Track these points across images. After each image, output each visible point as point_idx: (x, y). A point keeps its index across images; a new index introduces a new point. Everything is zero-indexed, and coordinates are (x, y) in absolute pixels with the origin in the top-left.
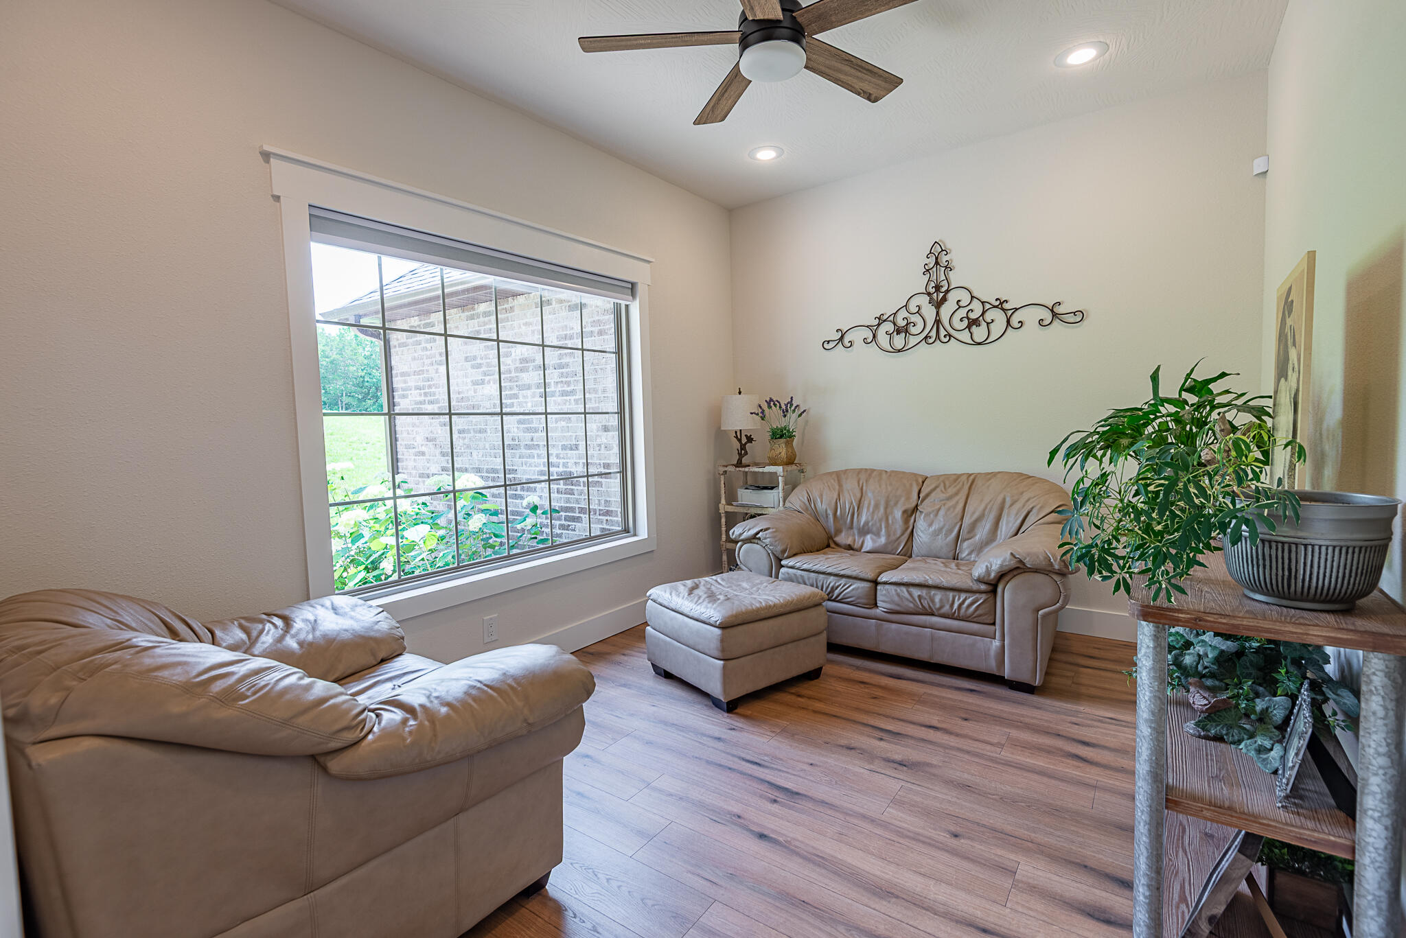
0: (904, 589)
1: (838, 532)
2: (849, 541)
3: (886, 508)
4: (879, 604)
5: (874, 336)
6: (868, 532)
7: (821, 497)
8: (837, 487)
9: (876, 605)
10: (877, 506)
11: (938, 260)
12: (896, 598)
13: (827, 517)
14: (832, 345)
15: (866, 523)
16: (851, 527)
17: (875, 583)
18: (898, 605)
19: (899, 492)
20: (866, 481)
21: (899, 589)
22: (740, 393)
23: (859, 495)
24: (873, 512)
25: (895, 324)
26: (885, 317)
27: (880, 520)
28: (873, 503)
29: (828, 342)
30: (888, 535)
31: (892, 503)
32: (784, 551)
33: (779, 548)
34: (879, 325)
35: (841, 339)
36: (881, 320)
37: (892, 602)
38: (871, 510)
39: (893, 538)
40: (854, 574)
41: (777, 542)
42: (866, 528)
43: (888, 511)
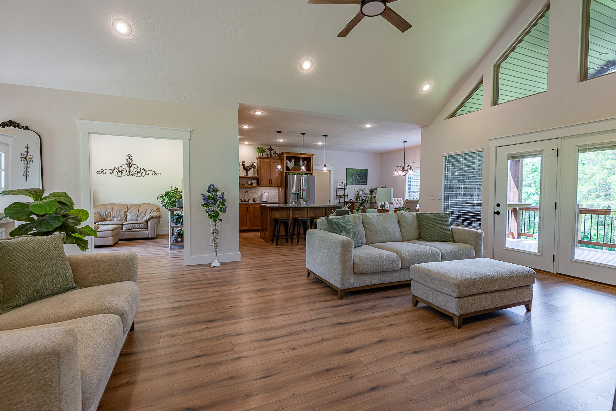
0: (129, 225)
1: (107, 218)
2: (110, 220)
3: (119, 212)
4: (123, 229)
5: (113, 172)
6: (115, 217)
7: (101, 210)
8: (105, 208)
9: (122, 229)
10: (117, 211)
11: (129, 158)
12: (127, 227)
13: (103, 214)
14: (99, 173)
15: (115, 215)
16: (110, 216)
17: (122, 225)
18: (128, 228)
19: (122, 208)
20: (113, 206)
21: (128, 225)
23: (112, 209)
24: (116, 213)
25: (119, 170)
26: (116, 168)
27: (118, 214)
28: (116, 211)
29: (99, 172)
30: (121, 217)
31: (121, 210)
32: (97, 221)
33: (96, 220)
34: (114, 170)
35: (103, 171)
37: (127, 228)
38: (116, 212)
39: (122, 218)
40: (117, 223)
42: (114, 216)
43: (120, 212)
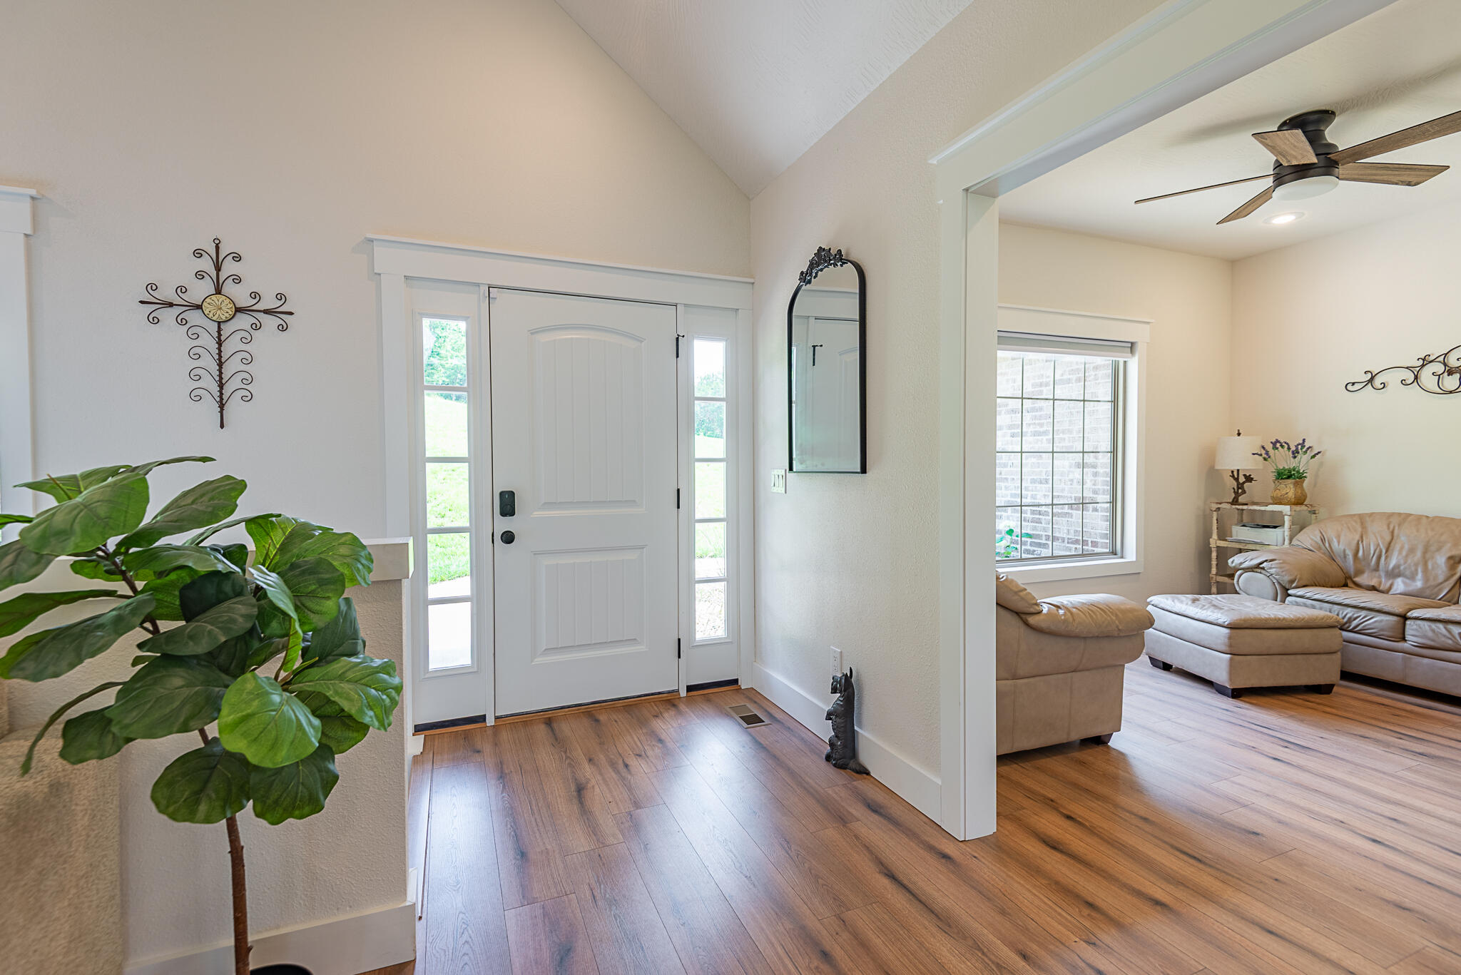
0: (1441, 626)
1: (1359, 572)
2: (1373, 582)
3: (1425, 552)
4: (1408, 637)
5: (1416, 378)
6: (1399, 575)
7: (1338, 537)
8: (1359, 529)
9: (1404, 639)
10: (1412, 550)
12: (1430, 634)
13: (1345, 557)
14: (1357, 387)
15: (1397, 566)
16: (1377, 569)
17: (1404, 618)
18: (1433, 641)
19: (1443, 538)
20: (1399, 525)
21: (1433, 625)
22: (1239, 434)
23: (1388, 538)
24: (1407, 556)
25: (1445, 365)
26: (1432, 358)
27: (1416, 565)
28: (1406, 547)
29: (1353, 384)
30: (1426, 579)
31: (1433, 548)
32: (1292, 582)
33: (1287, 578)
34: (1423, 366)
35: (1371, 380)
36: (1426, 361)
37: (1425, 637)
38: (1404, 553)
39: (1432, 583)
40: (1377, 607)
41: (1284, 573)
42: (1397, 571)
43: (1428, 556)
